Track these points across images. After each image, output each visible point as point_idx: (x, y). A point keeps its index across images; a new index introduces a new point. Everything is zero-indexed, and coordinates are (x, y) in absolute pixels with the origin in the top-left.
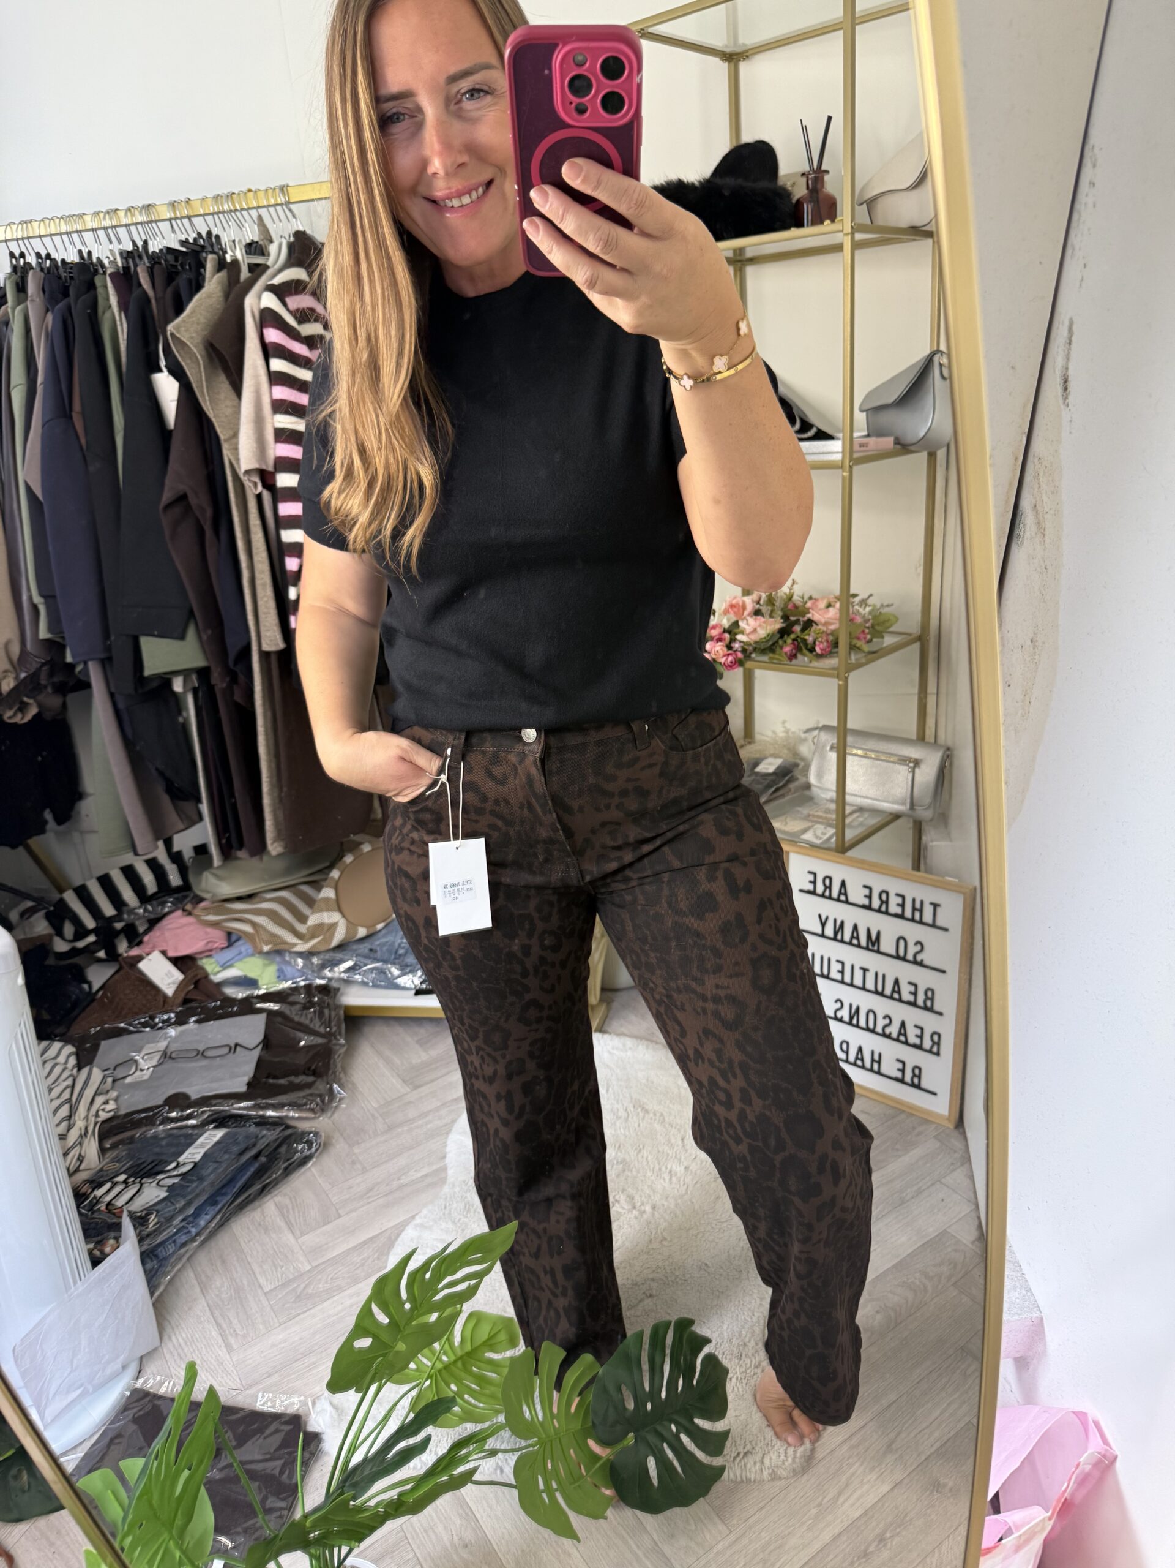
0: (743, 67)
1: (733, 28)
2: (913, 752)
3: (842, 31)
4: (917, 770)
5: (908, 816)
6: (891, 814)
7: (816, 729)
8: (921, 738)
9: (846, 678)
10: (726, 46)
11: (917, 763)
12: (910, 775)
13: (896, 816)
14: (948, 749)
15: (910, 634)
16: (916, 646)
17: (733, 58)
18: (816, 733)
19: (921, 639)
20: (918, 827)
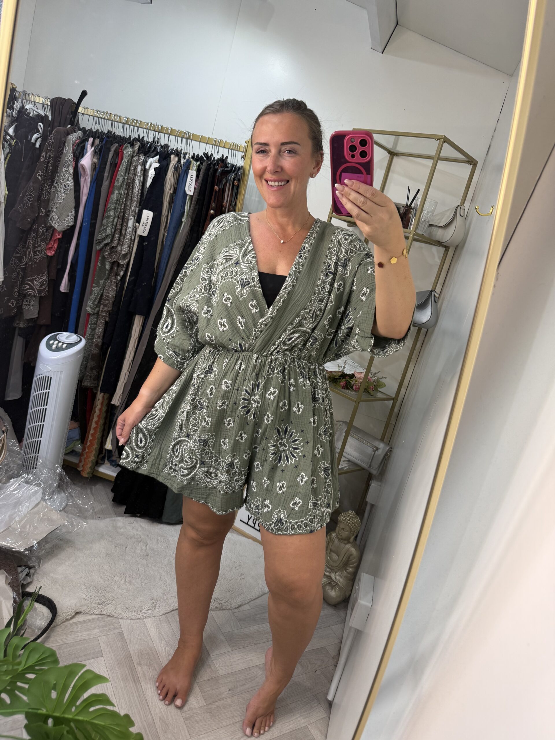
0: (395, 159)
1: (396, 143)
2: (377, 443)
3: (433, 160)
4: (376, 452)
5: (367, 470)
6: (361, 467)
7: (342, 422)
8: (382, 440)
9: (359, 404)
10: (391, 149)
11: (377, 449)
12: (373, 453)
13: (363, 469)
14: (391, 448)
15: (391, 396)
16: (391, 402)
17: (393, 154)
18: (341, 423)
19: (394, 399)
20: (370, 477)
